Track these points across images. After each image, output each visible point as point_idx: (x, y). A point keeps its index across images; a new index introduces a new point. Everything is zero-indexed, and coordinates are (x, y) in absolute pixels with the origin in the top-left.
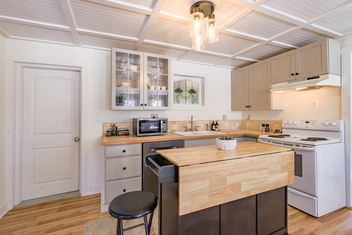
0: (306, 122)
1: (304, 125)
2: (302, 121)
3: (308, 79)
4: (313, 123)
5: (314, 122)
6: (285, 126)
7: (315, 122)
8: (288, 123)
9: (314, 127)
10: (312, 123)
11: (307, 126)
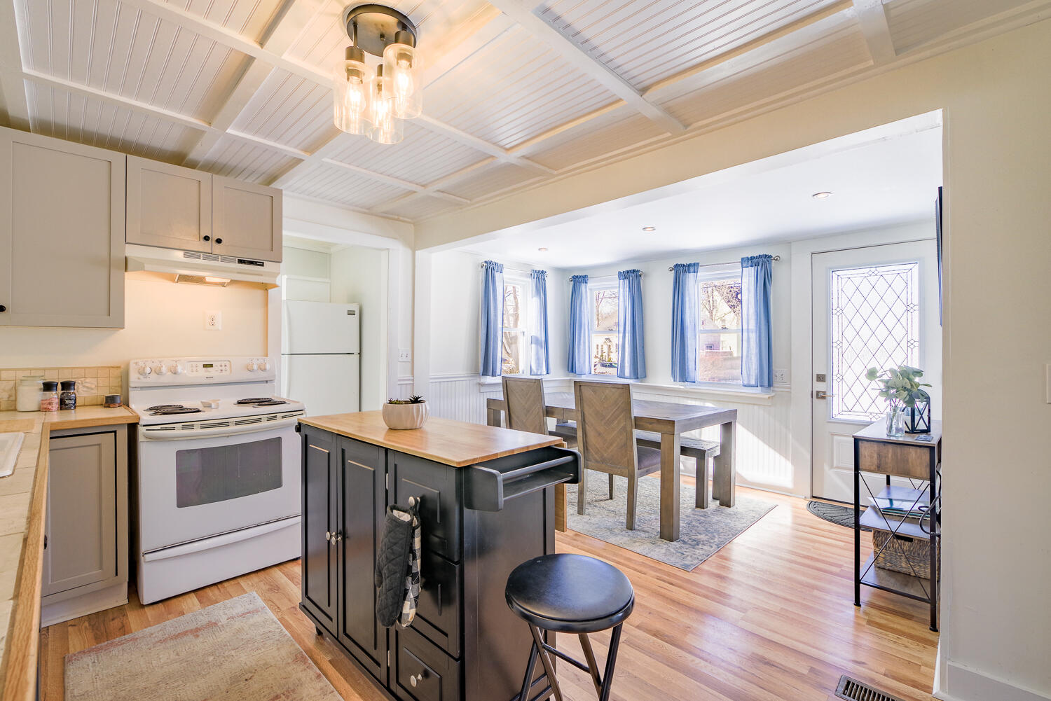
0: (205, 366)
1: (201, 374)
2: (194, 364)
3: (241, 261)
4: (223, 368)
5: (223, 364)
6: (145, 380)
7: (228, 363)
8: (153, 370)
9: (226, 376)
10: (221, 368)
11: (208, 375)
